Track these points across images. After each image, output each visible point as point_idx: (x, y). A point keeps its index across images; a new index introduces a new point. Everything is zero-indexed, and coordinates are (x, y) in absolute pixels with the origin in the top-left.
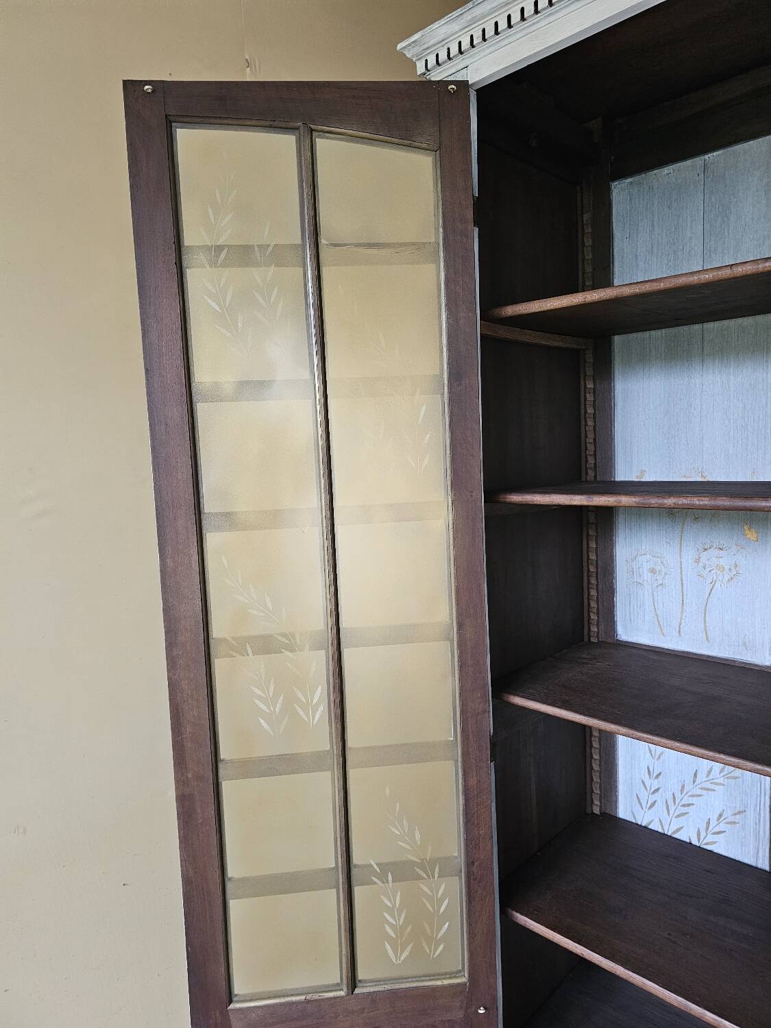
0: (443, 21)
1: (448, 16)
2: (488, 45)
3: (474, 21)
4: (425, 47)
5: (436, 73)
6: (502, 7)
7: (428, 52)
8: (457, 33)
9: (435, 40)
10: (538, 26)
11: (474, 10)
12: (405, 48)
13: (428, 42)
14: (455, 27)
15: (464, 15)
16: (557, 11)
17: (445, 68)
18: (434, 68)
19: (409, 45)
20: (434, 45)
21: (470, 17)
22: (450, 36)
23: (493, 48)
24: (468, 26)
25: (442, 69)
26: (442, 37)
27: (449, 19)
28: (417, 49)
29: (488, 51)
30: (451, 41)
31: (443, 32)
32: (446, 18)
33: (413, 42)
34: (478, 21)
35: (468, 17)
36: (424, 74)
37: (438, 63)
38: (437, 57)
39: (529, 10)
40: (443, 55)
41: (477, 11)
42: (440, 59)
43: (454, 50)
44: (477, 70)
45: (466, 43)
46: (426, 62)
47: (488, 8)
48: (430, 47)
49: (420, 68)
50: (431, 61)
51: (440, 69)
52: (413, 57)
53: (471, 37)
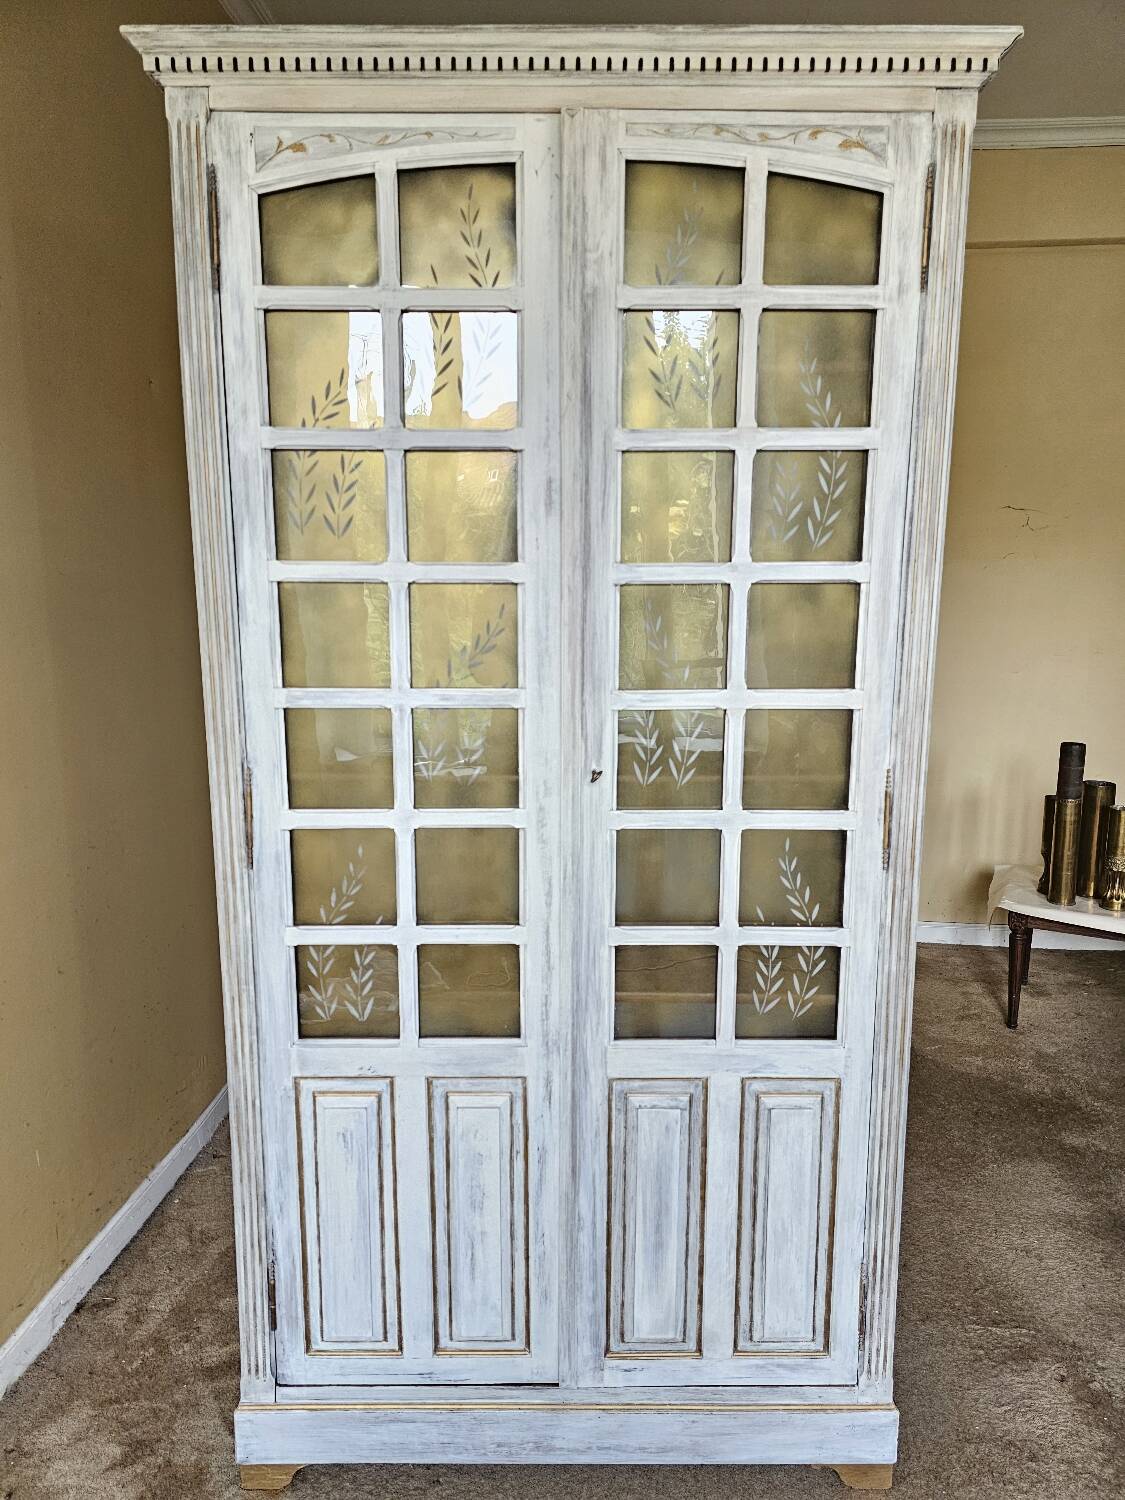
2: (237, 77)
3: (224, 45)
4: (158, 44)
5: (167, 77)
6: (259, 47)
7: (160, 50)
8: (201, 47)
9: (174, 43)
10: (293, 83)
12: (131, 33)
13: (163, 41)
14: (201, 41)
15: (215, 35)
17: (180, 76)
18: (167, 71)
19: (138, 33)
20: (171, 47)
21: (221, 39)
22: (192, 47)
23: (241, 82)
24: (217, 47)
26: (180, 43)
28: (148, 43)
29: (234, 83)
30: (191, 52)
31: (184, 39)
33: (145, 32)
34: (229, 47)
36: (153, 72)
37: (173, 68)
38: (173, 60)
39: (290, 64)
40: (181, 63)
41: (230, 37)
42: (177, 65)
43: (196, 64)
44: (222, 96)
45: (212, 63)
46: (157, 60)
47: (244, 40)
48: (166, 47)
49: (148, 64)
50: (165, 63)
51: (175, 75)
52: (139, 47)
53: (220, 60)
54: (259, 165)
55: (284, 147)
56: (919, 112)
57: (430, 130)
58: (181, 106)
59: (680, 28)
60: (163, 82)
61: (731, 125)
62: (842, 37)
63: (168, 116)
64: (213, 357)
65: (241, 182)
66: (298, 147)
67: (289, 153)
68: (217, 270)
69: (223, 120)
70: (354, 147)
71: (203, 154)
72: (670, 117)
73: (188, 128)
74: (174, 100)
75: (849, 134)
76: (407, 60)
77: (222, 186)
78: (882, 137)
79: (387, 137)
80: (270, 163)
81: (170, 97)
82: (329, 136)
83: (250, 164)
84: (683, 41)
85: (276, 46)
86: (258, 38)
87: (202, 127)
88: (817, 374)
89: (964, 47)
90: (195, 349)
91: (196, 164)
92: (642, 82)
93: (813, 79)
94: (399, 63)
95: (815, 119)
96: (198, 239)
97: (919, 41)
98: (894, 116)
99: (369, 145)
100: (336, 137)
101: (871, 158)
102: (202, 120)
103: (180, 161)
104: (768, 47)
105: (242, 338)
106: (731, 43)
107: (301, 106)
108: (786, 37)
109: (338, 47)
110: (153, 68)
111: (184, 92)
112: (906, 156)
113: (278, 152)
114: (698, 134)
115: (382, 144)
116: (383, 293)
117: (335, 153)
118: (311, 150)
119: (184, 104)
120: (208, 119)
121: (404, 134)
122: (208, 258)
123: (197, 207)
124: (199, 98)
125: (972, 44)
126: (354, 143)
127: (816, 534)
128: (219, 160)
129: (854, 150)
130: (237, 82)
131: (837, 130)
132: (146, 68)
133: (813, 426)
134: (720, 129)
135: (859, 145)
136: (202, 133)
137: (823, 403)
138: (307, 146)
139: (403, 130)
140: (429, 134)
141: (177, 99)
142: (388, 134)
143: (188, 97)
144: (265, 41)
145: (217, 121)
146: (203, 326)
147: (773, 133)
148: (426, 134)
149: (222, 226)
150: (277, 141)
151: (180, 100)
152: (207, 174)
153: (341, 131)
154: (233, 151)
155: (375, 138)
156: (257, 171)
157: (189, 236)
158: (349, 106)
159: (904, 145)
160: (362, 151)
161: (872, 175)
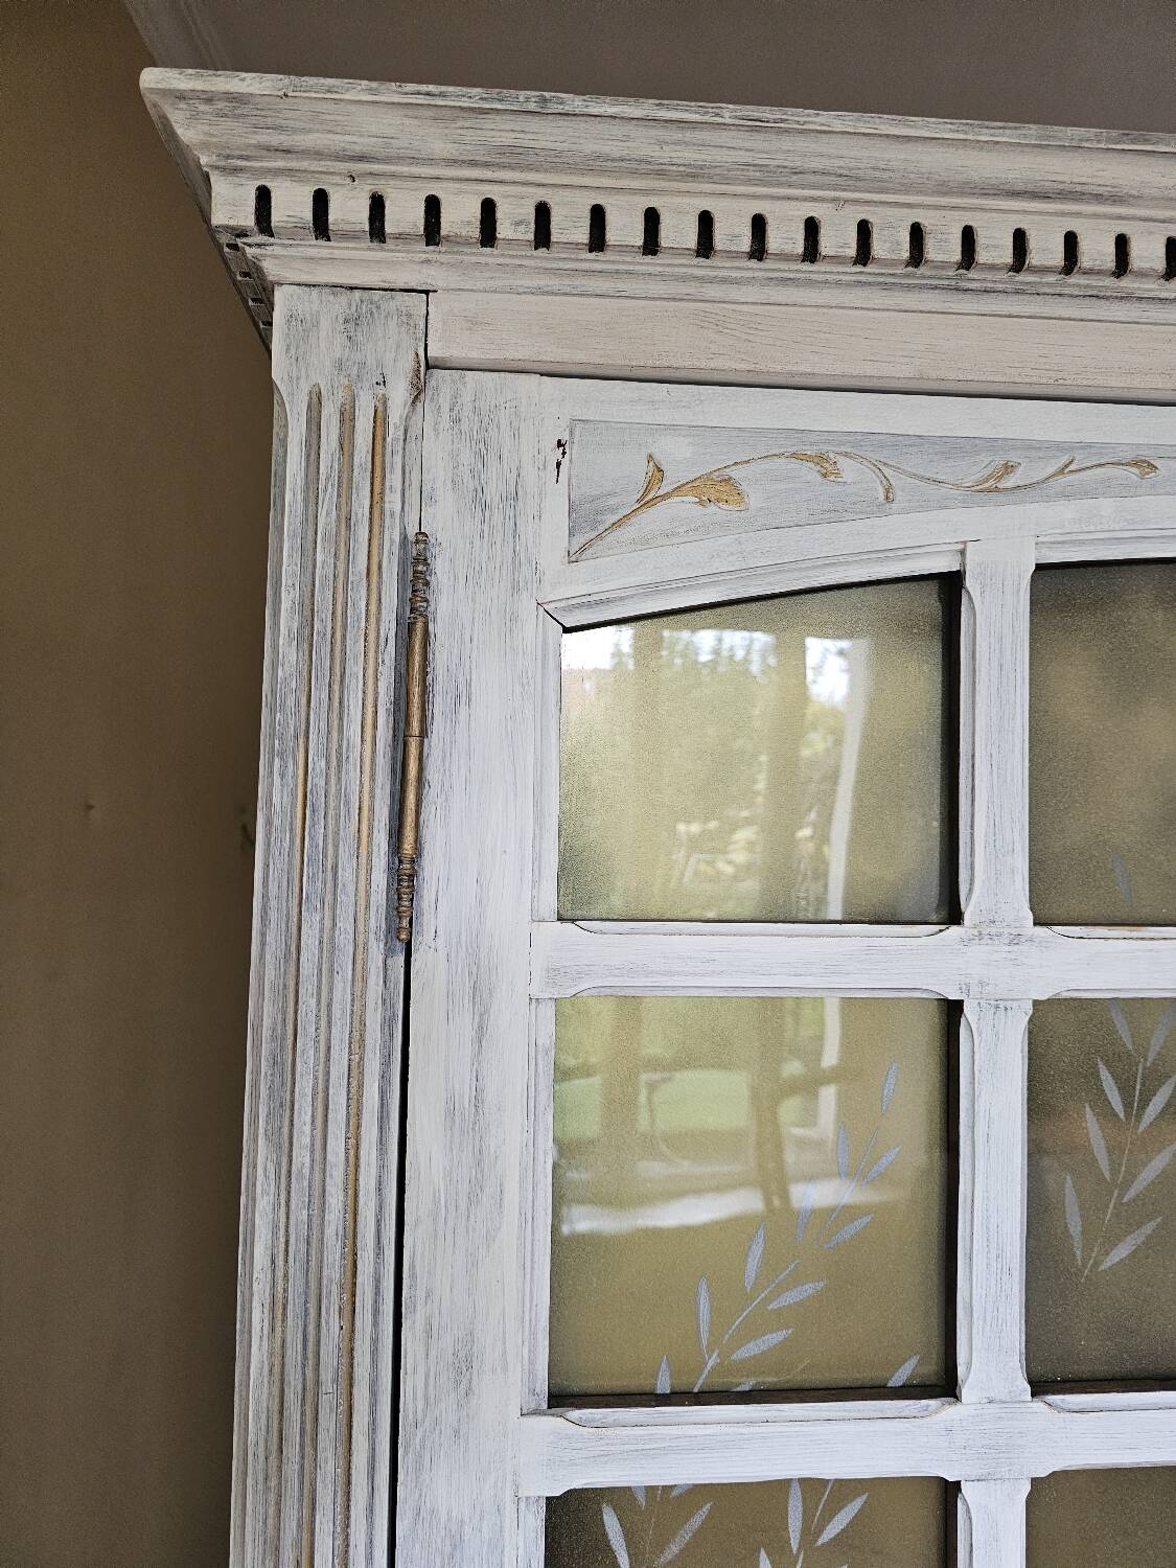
0: (391, 92)
1: (424, 88)
2: (539, 263)
3: (514, 158)
4: (275, 139)
5: (292, 252)
6: (634, 173)
7: (280, 164)
8: (430, 161)
9: (336, 141)
10: (735, 293)
11: (534, 124)
12: (181, 96)
13: (295, 131)
14: (437, 141)
15: (489, 122)
16: (810, 283)
17: (337, 253)
18: (294, 232)
19: (209, 98)
20: (318, 155)
21: (507, 139)
22: (399, 159)
23: (554, 283)
24: (486, 165)
25: (325, 253)
26: (361, 144)
27: (421, 100)
28: (238, 134)
29: (527, 282)
30: (393, 176)
31: (374, 129)
32: (411, 87)
33: (232, 97)
34: (529, 168)
35: (502, 132)
36: (242, 233)
37: (321, 225)
38: (321, 200)
39: (732, 232)
40: (349, 209)
41: (546, 135)
42: (333, 216)
43: (404, 214)
44: (473, 322)
45: (460, 215)
46: (264, 195)
47: (590, 147)
48: (305, 153)
49: (231, 205)
50: (290, 204)
51: (320, 248)
52: (205, 146)
53: (488, 207)
54: (579, 540)
55: (666, 488)
57: (1144, 453)
58: (327, 346)
60: (271, 269)
63: (277, 374)
64: (368, 1182)
65: (515, 588)
66: (717, 488)
67: (683, 507)
68: (404, 877)
69: (466, 398)
70: (899, 495)
71: (393, 501)
73: (347, 418)
74: (304, 326)
76: (1122, 243)
77: (447, 603)
79: (1008, 468)
80: (617, 534)
81: (290, 319)
82: (820, 459)
83: (550, 532)
85: (694, 174)
86: (643, 144)
87: (396, 415)
90: (302, 1157)
91: (362, 532)
94: (1097, 250)
96: (352, 775)
99: (944, 490)
100: (843, 462)
102: (399, 393)
103: (311, 518)
105: (478, 1102)
107: (744, 366)
109: (907, 189)
110: (248, 220)
111: (341, 304)
113: (645, 503)
115: (993, 487)
116: (978, 951)
117: (836, 514)
118: (755, 500)
119: (341, 339)
120: (418, 392)
121: (1064, 460)
122: (381, 840)
123: (355, 669)
124: (393, 324)
126: (900, 481)
128: (446, 522)
130: (540, 281)
132: (218, 218)
136: (394, 433)
138: (744, 487)
139: (1060, 447)
140: (1144, 465)
141: (316, 324)
142: (1013, 458)
143: (353, 321)
144: (666, 154)
145: (445, 401)
146: (339, 1069)
148: (1136, 463)
149: (438, 728)
150: (640, 470)
151: (325, 324)
152: (402, 564)
153: (858, 444)
154: (493, 493)
155: (973, 470)
156: (573, 557)
157: (318, 765)
158: (902, 371)
160: (925, 506)
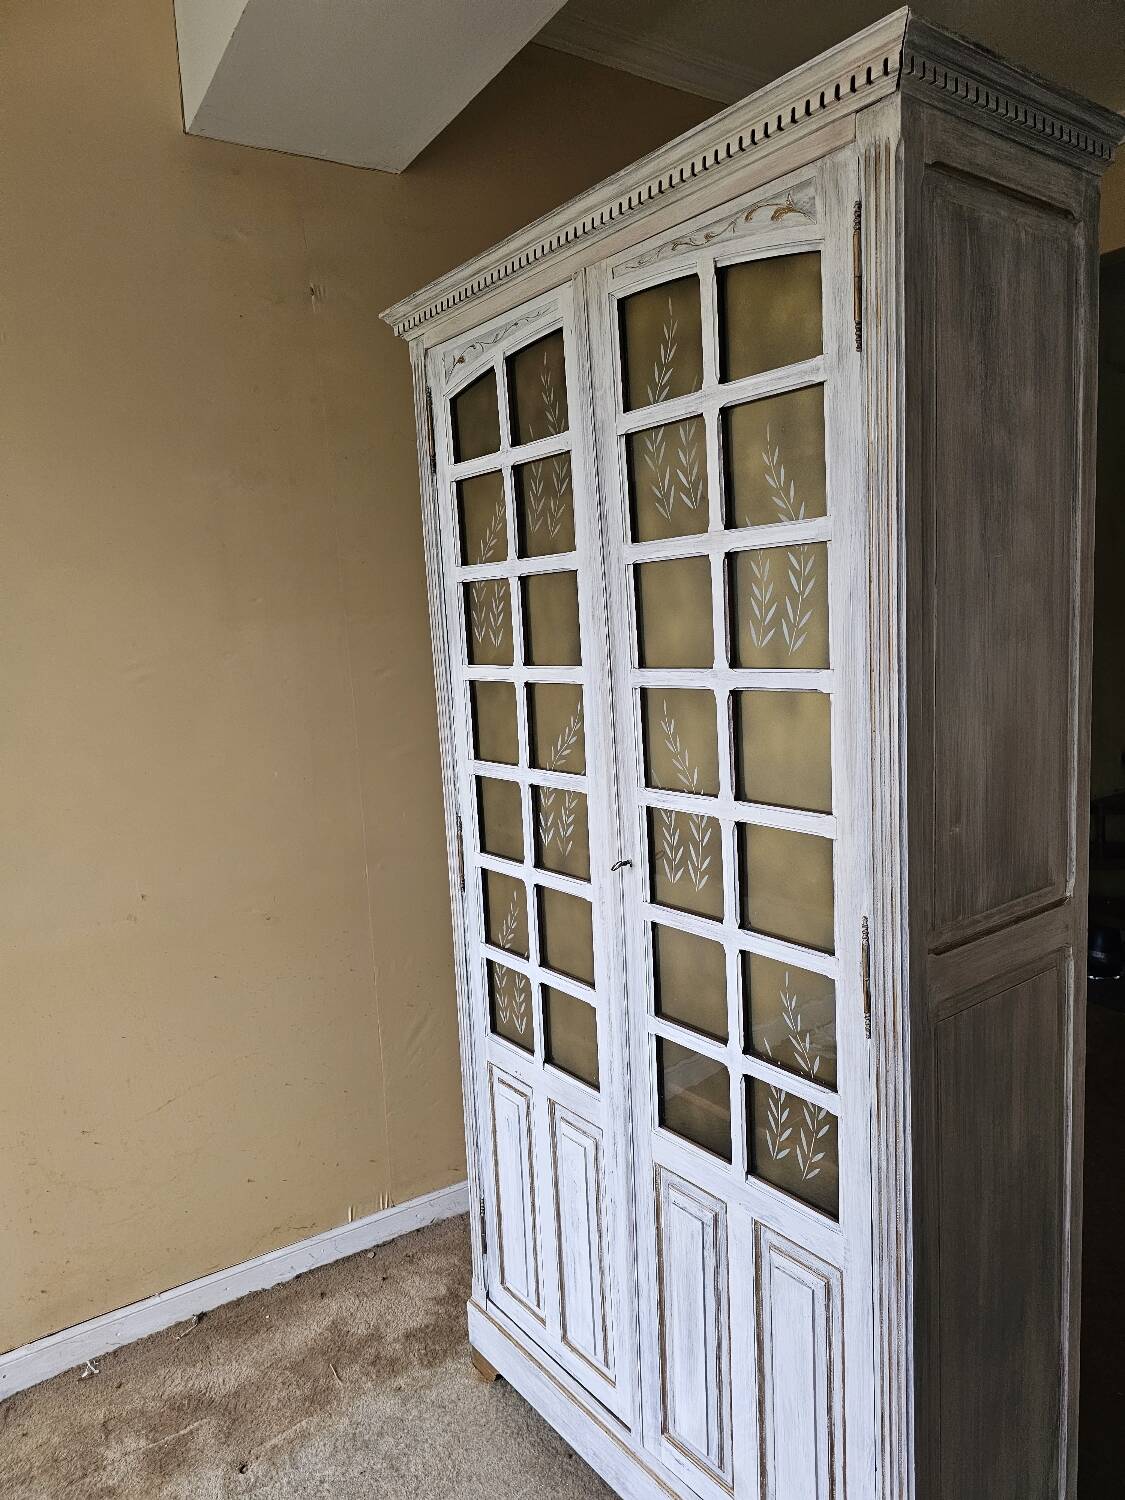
26: (402, 313)
28: (392, 319)
37: (405, 330)
38: (404, 325)
40: (407, 325)
41: (417, 300)
42: (406, 327)
43: (412, 323)
44: (431, 336)
45: (417, 319)
46: (398, 328)
47: (423, 299)
48: (399, 318)
49: (398, 331)
50: (401, 328)
51: (408, 333)
52: (390, 323)
53: (420, 316)
54: (447, 378)
55: (456, 362)
56: (842, 147)
58: (416, 352)
59: (622, 173)
60: (406, 339)
61: (683, 237)
62: (742, 112)
63: (411, 361)
65: (441, 394)
66: (461, 360)
67: (458, 366)
68: (433, 459)
69: (432, 354)
70: (482, 350)
71: (424, 381)
72: (639, 249)
73: (418, 366)
75: (777, 201)
77: (434, 400)
78: (811, 191)
79: (497, 336)
80: (451, 376)
81: (411, 349)
82: (473, 346)
84: (630, 181)
86: (428, 295)
87: (423, 363)
88: (779, 463)
89: (858, 59)
91: (422, 389)
92: (618, 227)
93: (734, 165)
95: (748, 200)
96: (424, 440)
97: (810, 79)
98: (819, 163)
99: (489, 345)
100: (477, 345)
101: (802, 218)
102: (423, 358)
103: (416, 390)
104: (689, 154)
105: (446, 504)
106: (662, 165)
107: (459, 330)
108: (697, 138)
111: (415, 342)
112: (834, 201)
113: (454, 366)
114: (661, 255)
115: (496, 341)
116: (502, 456)
117: (477, 357)
118: (467, 359)
119: (417, 349)
120: (425, 356)
121: (504, 330)
122: (428, 452)
124: (421, 343)
125: (864, 52)
126: (484, 345)
127: (791, 637)
128: (432, 383)
129: (785, 216)
130: (432, 326)
131: (767, 203)
132: (397, 335)
133: (781, 521)
134: (675, 244)
135: (790, 209)
136: (423, 367)
137: (787, 494)
138: (465, 357)
139: (504, 326)
141: (414, 348)
142: (497, 333)
143: (417, 345)
145: (429, 356)
147: (716, 229)
148: (515, 325)
149: (435, 428)
150: (452, 360)
152: (427, 395)
153: (478, 340)
154: (437, 373)
155: (492, 338)
156: (448, 382)
157: (421, 439)
158: (479, 320)
159: (831, 192)
160: (486, 351)
161: (804, 237)
